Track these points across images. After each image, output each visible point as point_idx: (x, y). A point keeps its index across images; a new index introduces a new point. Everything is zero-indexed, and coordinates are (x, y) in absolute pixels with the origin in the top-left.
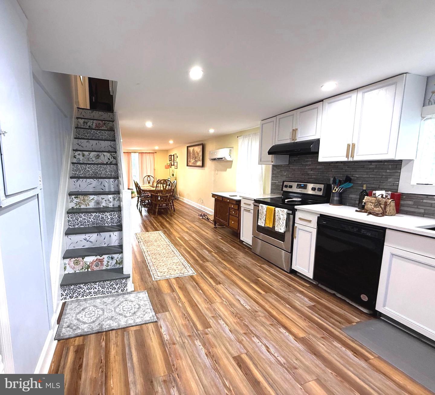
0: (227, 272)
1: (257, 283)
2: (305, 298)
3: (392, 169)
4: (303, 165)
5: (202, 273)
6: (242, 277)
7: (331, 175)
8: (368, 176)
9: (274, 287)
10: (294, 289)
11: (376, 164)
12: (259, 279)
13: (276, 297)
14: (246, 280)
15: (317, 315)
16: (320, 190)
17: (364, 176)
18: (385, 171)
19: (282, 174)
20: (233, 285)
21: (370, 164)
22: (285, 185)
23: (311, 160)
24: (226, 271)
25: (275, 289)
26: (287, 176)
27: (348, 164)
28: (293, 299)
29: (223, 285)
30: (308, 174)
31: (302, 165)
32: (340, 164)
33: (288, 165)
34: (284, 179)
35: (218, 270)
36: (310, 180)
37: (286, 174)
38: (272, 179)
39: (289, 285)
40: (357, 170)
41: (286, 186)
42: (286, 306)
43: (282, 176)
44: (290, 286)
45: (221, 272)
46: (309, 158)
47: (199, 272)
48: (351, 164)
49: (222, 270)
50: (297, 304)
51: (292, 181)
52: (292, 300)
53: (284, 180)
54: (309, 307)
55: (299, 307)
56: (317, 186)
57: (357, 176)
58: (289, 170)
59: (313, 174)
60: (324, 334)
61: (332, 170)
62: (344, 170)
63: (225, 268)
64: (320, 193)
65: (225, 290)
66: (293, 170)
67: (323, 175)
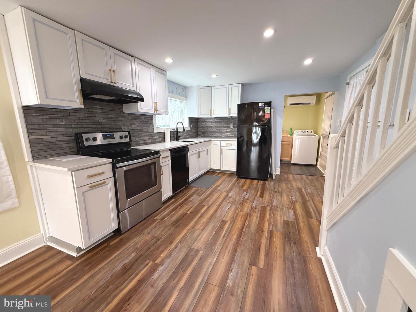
7: (122, 124)
16: (127, 137)
17: (141, 124)
18: (148, 121)
21: (141, 116)
26: (68, 126)
27: (131, 115)
32: (126, 115)
40: (137, 120)
43: (55, 126)
48: (132, 115)
57: (137, 124)
61: (122, 120)
62: (130, 120)
66: (77, 118)
67: (116, 124)
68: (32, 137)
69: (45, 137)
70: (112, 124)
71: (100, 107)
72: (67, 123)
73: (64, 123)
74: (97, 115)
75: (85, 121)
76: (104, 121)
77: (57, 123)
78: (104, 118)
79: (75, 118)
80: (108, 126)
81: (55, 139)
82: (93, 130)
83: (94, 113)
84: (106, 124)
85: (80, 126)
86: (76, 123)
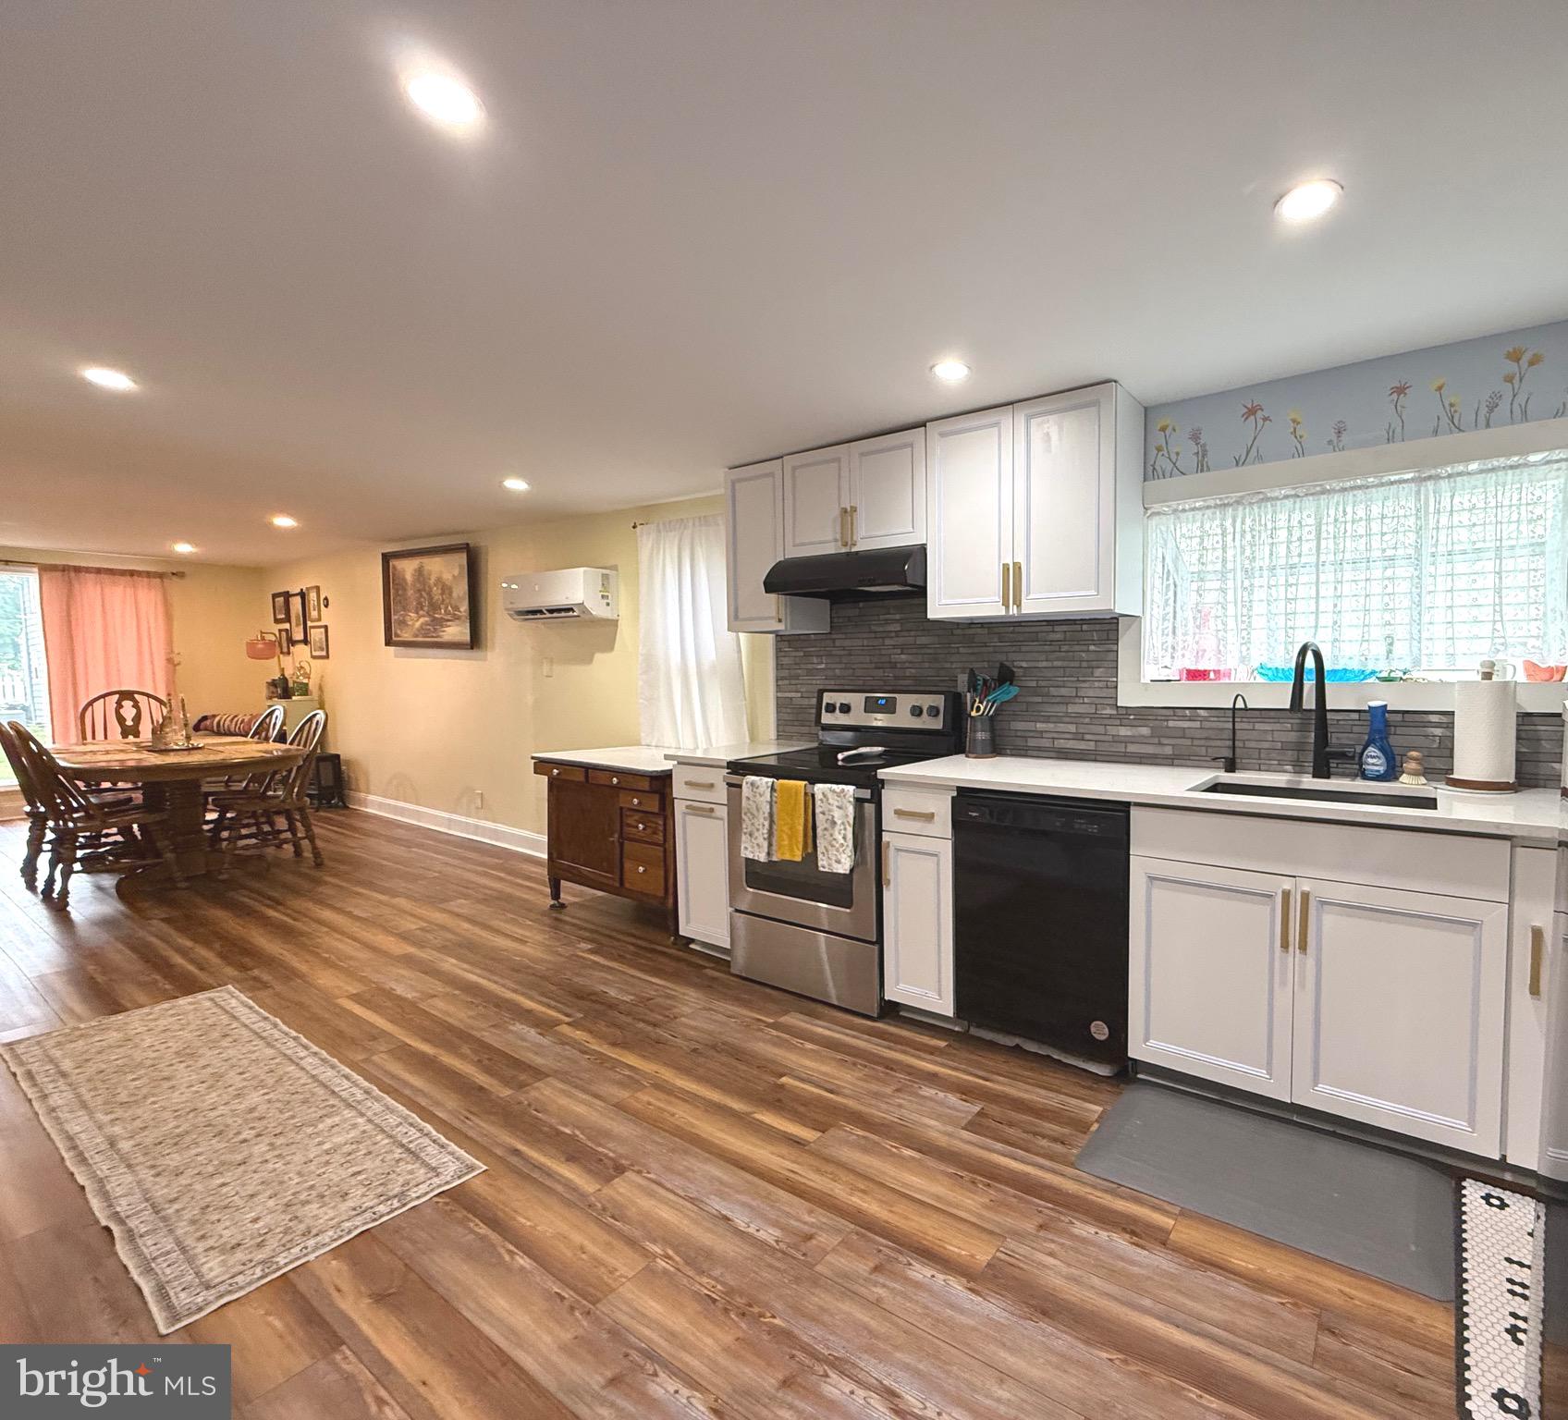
0: (646, 1098)
1: (779, 1100)
2: (950, 1096)
3: (1101, 642)
4: (878, 635)
5: (516, 1152)
6: (715, 1096)
7: (959, 665)
8: (1049, 664)
9: (846, 1096)
10: (909, 1074)
11: (1065, 628)
12: (784, 1080)
13: (860, 1133)
14: (737, 1105)
15: (999, 1146)
16: (934, 711)
17: (1040, 664)
18: (1085, 648)
19: (810, 666)
20: (686, 1152)
21: (1050, 628)
22: (828, 704)
23: (898, 617)
24: (639, 1095)
25: (851, 1103)
26: (830, 673)
28: (915, 1117)
29: (639, 1172)
30: (893, 666)
31: (873, 635)
32: (979, 631)
33: (829, 636)
34: (819, 682)
35: (603, 1104)
36: (901, 682)
37: (823, 666)
38: (779, 688)
39: (890, 1065)
40: (1024, 649)
41: (831, 708)
42: (903, 1158)
43: (810, 672)
44: (892, 1069)
45: (620, 1107)
46: (892, 611)
47: (499, 1152)
49: (623, 1094)
50: (934, 1129)
51: (846, 687)
52: (915, 1122)
53: (821, 687)
54: (972, 1126)
55: (943, 1141)
56: (926, 701)
57: (1024, 664)
58: (834, 653)
59: (910, 662)
60: (1040, 1212)
62: (991, 649)
63: (634, 1081)
64: (937, 724)
65: (651, 1194)
66: (846, 653)
67: (937, 665)
69: (794, 694)
72: (829, 666)
77: (815, 666)
79: (843, 653)
81: (806, 702)
85: (850, 672)
86: (843, 666)
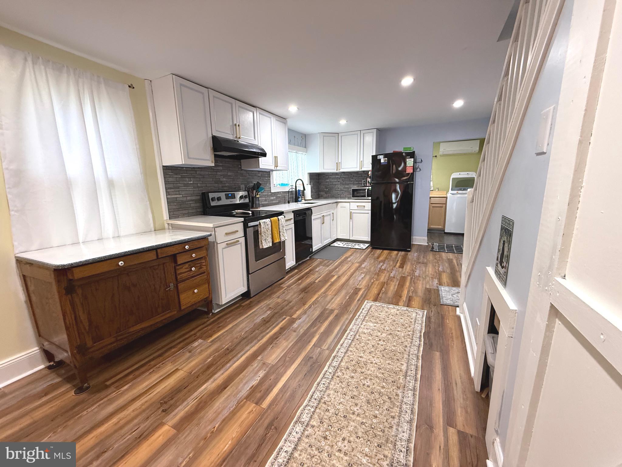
16: (246, 197)
19: (185, 182)
32: (244, 172)
43: (186, 185)
48: (250, 172)
57: (254, 182)
66: (202, 177)
67: (234, 182)
68: (169, 196)
69: (178, 196)
70: (231, 182)
71: (221, 164)
72: (195, 182)
73: (192, 182)
74: (218, 173)
75: (208, 180)
76: (224, 179)
77: (187, 182)
78: (224, 176)
79: (200, 177)
80: (227, 184)
81: (185, 199)
82: (215, 189)
83: (216, 170)
84: (225, 182)
85: (205, 185)
86: (201, 182)
